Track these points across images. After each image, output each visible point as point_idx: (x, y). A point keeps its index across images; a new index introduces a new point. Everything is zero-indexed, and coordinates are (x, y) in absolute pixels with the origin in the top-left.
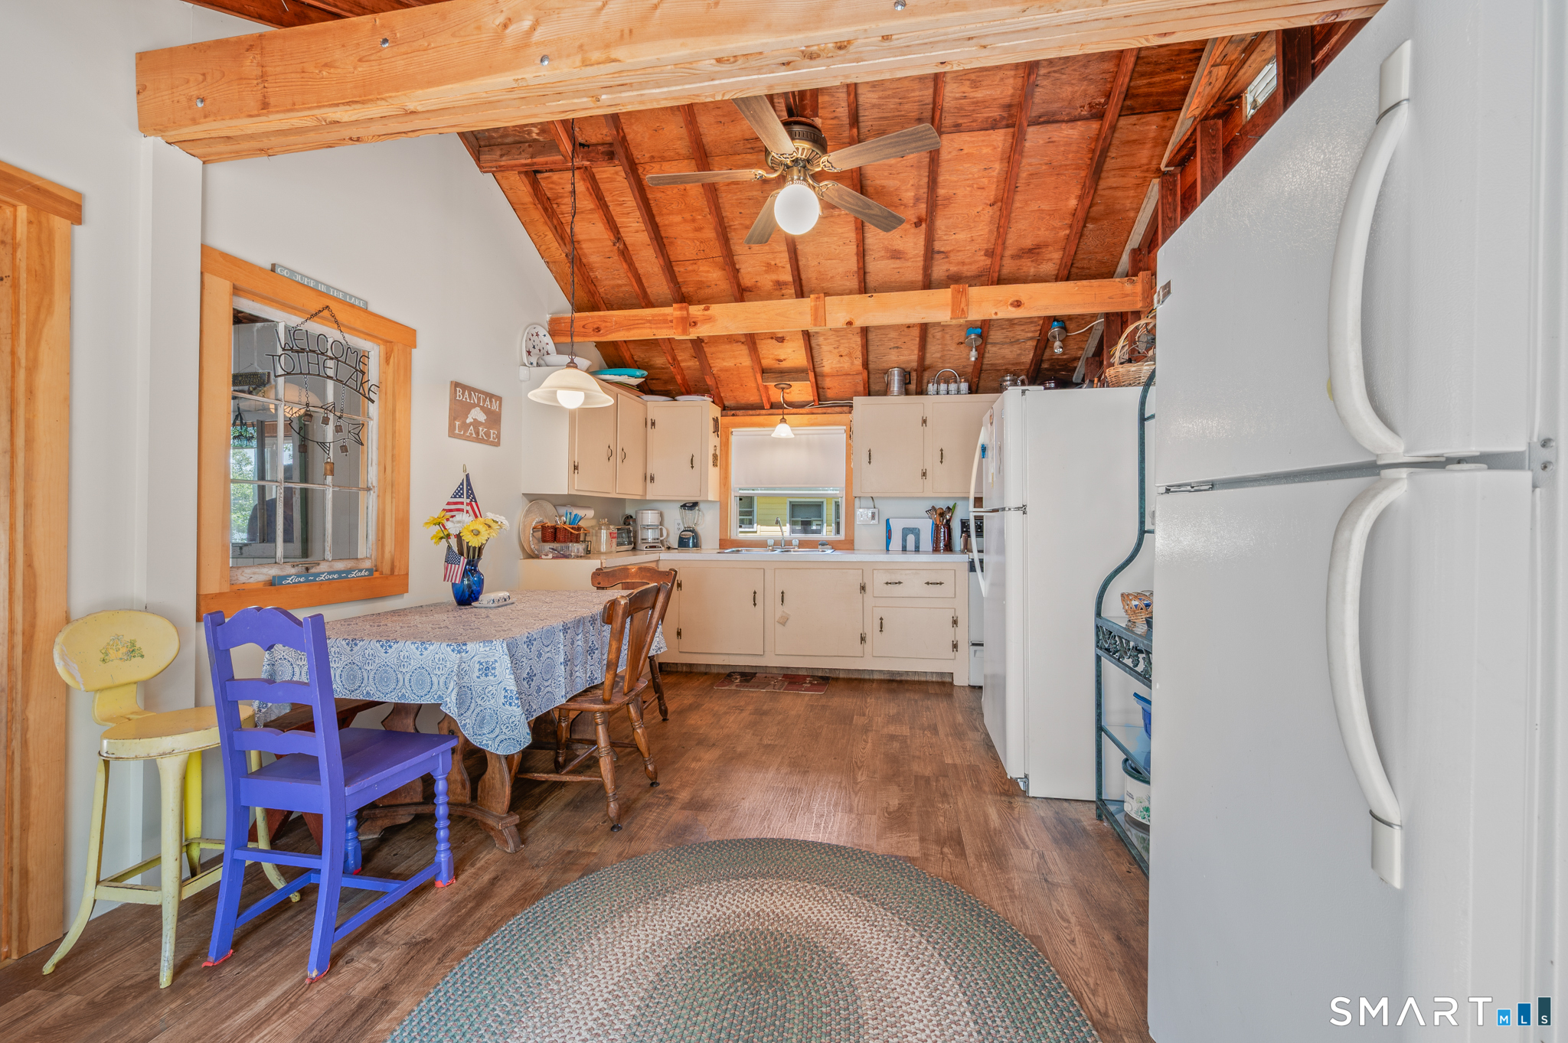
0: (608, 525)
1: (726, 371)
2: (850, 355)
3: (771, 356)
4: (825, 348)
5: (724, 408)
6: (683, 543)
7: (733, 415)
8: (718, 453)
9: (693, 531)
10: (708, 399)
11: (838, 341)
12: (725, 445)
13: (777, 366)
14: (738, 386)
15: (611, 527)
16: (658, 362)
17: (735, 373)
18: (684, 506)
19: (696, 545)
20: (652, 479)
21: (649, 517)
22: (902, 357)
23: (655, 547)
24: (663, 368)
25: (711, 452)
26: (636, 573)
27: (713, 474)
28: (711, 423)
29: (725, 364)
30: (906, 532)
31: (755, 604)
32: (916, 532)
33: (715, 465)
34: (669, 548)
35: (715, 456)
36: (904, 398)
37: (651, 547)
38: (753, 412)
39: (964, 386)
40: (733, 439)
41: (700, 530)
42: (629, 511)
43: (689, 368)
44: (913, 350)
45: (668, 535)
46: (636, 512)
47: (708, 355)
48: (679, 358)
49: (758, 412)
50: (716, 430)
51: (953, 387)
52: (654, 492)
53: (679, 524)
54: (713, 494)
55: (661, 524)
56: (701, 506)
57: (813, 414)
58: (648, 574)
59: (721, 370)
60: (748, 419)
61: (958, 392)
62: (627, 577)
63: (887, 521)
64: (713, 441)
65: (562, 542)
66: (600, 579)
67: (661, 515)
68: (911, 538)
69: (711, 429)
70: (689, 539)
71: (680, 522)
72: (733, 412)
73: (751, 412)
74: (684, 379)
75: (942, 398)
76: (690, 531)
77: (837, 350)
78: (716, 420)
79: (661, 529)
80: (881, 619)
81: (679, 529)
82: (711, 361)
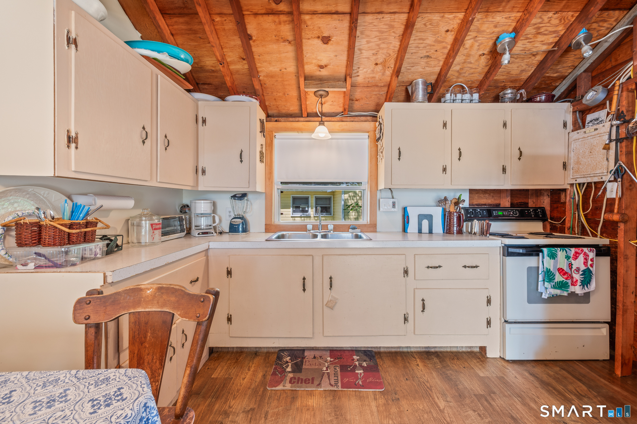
0: (150, 216)
1: (272, 77)
2: (384, 63)
3: (314, 61)
4: (365, 54)
5: (268, 116)
6: (233, 229)
7: (276, 121)
8: (264, 151)
9: (242, 218)
10: (255, 103)
11: (378, 45)
12: (270, 145)
13: (318, 73)
14: (281, 94)
15: (154, 218)
16: (207, 62)
17: (280, 79)
18: (234, 197)
19: (245, 230)
20: (204, 172)
21: (202, 207)
22: (427, 69)
23: (207, 233)
24: (213, 71)
25: (258, 149)
26: (154, 296)
27: (260, 168)
28: (258, 124)
29: (271, 69)
30: (421, 217)
31: (304, 290)
32: (430, 218)
33: (261, 161)
34: (221, 233)
35: (261, 153)
36: (427, 104)
37: (203, 233)
38: (293, 119)
39: (476, 96)
40: (276, 142)
41: (248, 217)
42: (186, 201)
43: (237, 71)
44: (439, 60)
45: (220, 221)
46: (191, 202)
47: (256, 57)
48: (229, 60)
49: (297, 119)
50: (262, 131)
51: (467, 96)
52: (204, 184)
53: (230, 212)
54: (260, 187)
55: (214, 211)
56: (250, 196)
57: (343, 121)
58: (173, 299)
59: (267, 76)
60: (288, 124)
61: (471, 101)
62: (138, 303)
63: (405, 209)
64: (260, 140)
65: (49, 245)
66: (89, 310)
67: (214, 204)
68: (425, 223)
69: (258, 129)
70: (238, 225)
71: (231, 210)
72: (276, 119)
73: (291, 119)
74: (233, 83)
75: (457, 105)
76: (240, 218)
77: (374, 57)
78: (262, 122)
79: (214, 217)
80: (423, 300)
81: (230, 216)
82: (258, 65)
